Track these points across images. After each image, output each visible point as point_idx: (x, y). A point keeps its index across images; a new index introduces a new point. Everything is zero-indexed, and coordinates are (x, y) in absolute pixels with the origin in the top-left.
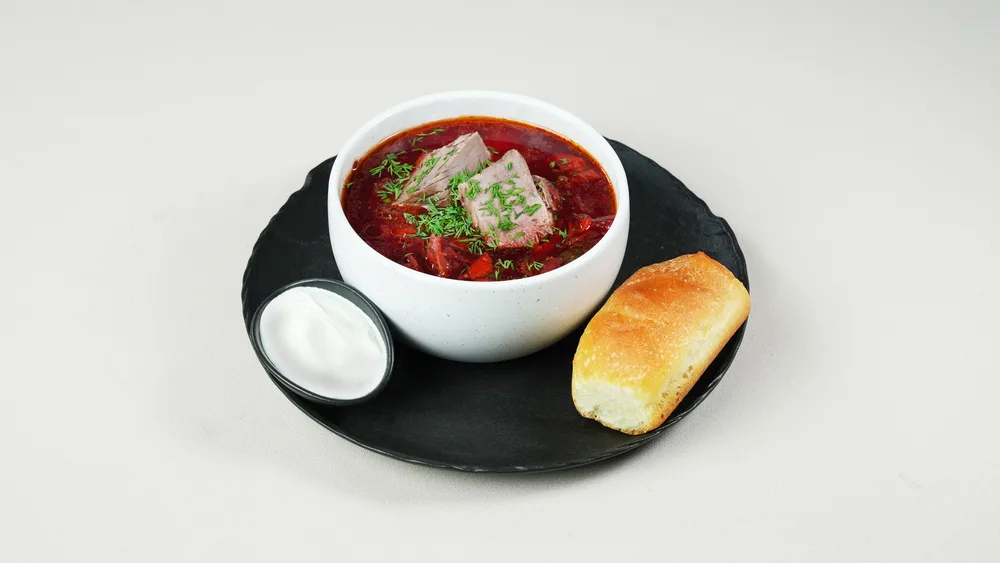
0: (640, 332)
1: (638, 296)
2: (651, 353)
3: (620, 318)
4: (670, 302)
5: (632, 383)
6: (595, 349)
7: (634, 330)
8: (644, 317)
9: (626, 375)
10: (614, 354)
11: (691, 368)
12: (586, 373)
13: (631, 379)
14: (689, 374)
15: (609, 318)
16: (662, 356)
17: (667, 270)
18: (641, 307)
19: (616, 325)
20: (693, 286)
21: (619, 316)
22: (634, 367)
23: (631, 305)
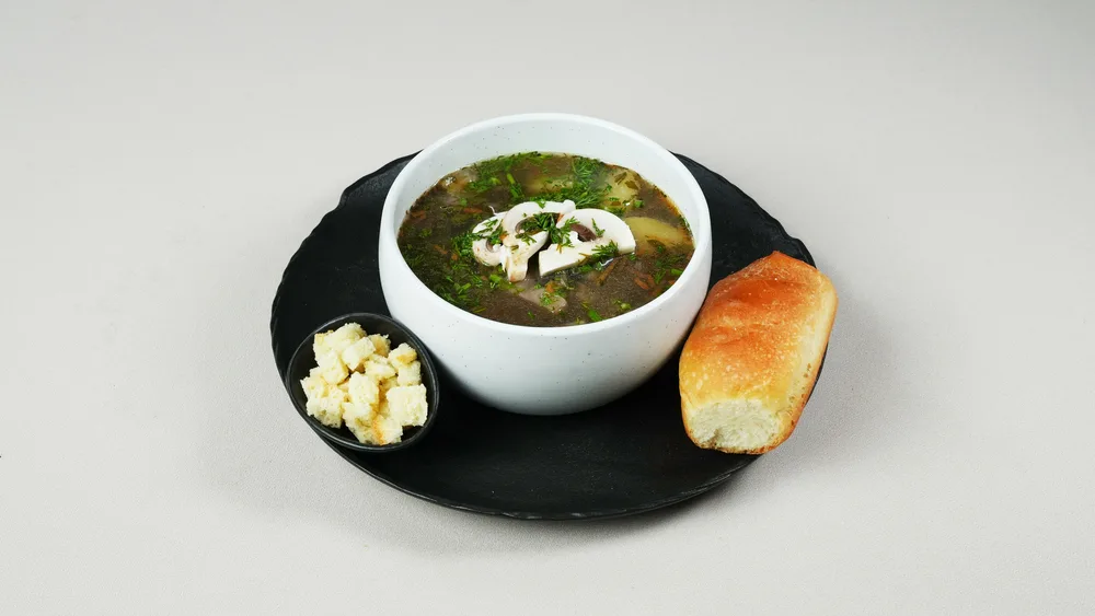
0: (751, 338)
1: (735, 304)
2: (769, 356)
3: (723, 331)
4: (770, 302)
5: (758, 391)
6: (704, 368)
7: (744, 338)
8: (749, 323)
9: (749, 385)
10: (728, 368)
11: (809, 366)
12: (701, 396)
13: (755, 387)
14: (809, 374)
15: (710, 333)
16: (782, 357)
17: (751, 275)
18: (742, 314)
19: (719, 338)
20: (785, 283)
21: (719, 328)
22: (756, 374)
23: (730, 315)
